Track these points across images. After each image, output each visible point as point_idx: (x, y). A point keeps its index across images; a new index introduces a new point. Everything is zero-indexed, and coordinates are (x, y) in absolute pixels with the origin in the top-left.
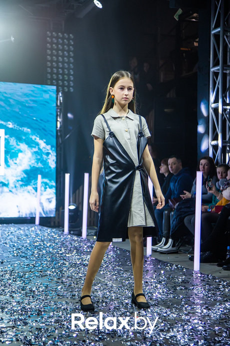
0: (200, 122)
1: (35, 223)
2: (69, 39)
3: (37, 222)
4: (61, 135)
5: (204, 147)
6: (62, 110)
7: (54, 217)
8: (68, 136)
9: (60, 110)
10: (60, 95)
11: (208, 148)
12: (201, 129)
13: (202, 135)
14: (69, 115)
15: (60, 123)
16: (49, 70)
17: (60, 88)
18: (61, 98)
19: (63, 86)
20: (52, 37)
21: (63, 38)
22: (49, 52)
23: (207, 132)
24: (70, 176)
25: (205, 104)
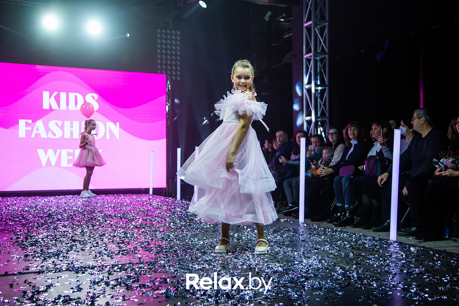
0: (295, 101)
1: (149, 193)
2: (176, 35)
3: (151, 192)
4: (169, 118)
5: (299, 122)
6: (171, 96)
7: (165, 188)
8: (175, 118)
9: (169, 96)
10: (169, 83)
11: (303, 123)
12: (296, 107)
13: (297, 112)
14: (176, 101)
15: (169, 107)
16: (159, 61)
17: (168, 76)
18: (169, 86)
19: (171, 75)
20: (161, 34)
21: (171, 35)
22: (159, 46)
23: (301, 109)
24: (181, 150)
25: (299, 85)
